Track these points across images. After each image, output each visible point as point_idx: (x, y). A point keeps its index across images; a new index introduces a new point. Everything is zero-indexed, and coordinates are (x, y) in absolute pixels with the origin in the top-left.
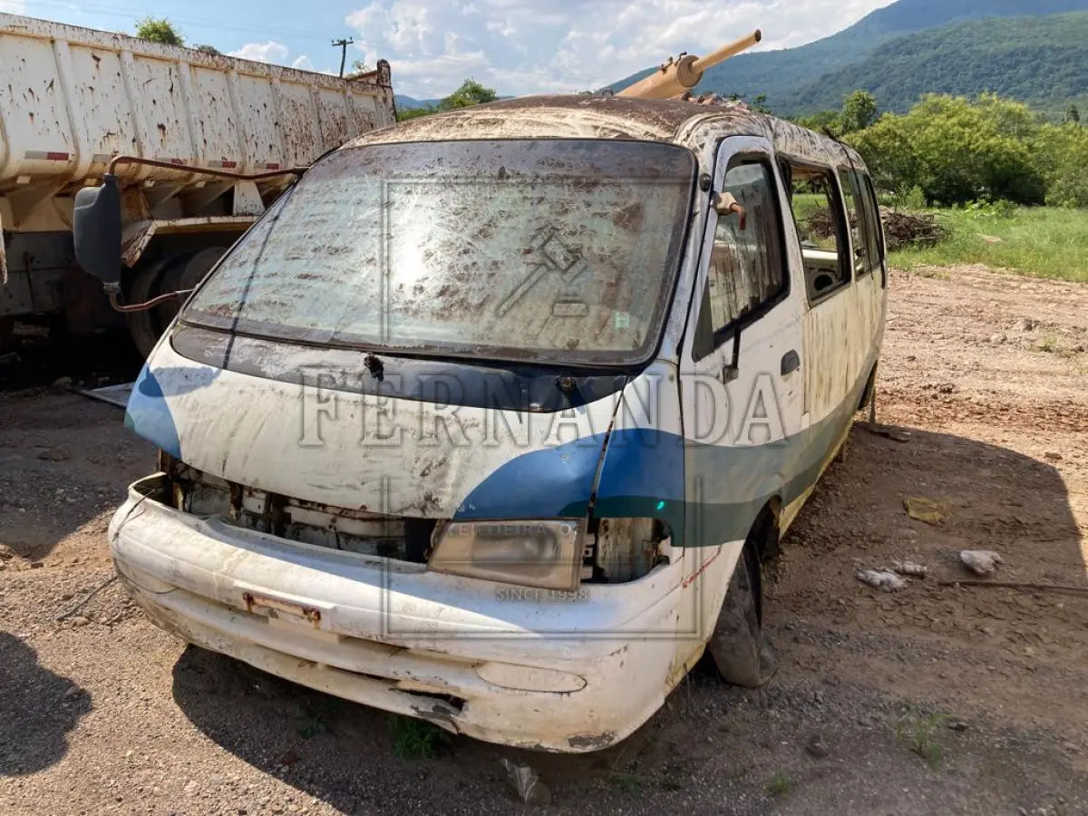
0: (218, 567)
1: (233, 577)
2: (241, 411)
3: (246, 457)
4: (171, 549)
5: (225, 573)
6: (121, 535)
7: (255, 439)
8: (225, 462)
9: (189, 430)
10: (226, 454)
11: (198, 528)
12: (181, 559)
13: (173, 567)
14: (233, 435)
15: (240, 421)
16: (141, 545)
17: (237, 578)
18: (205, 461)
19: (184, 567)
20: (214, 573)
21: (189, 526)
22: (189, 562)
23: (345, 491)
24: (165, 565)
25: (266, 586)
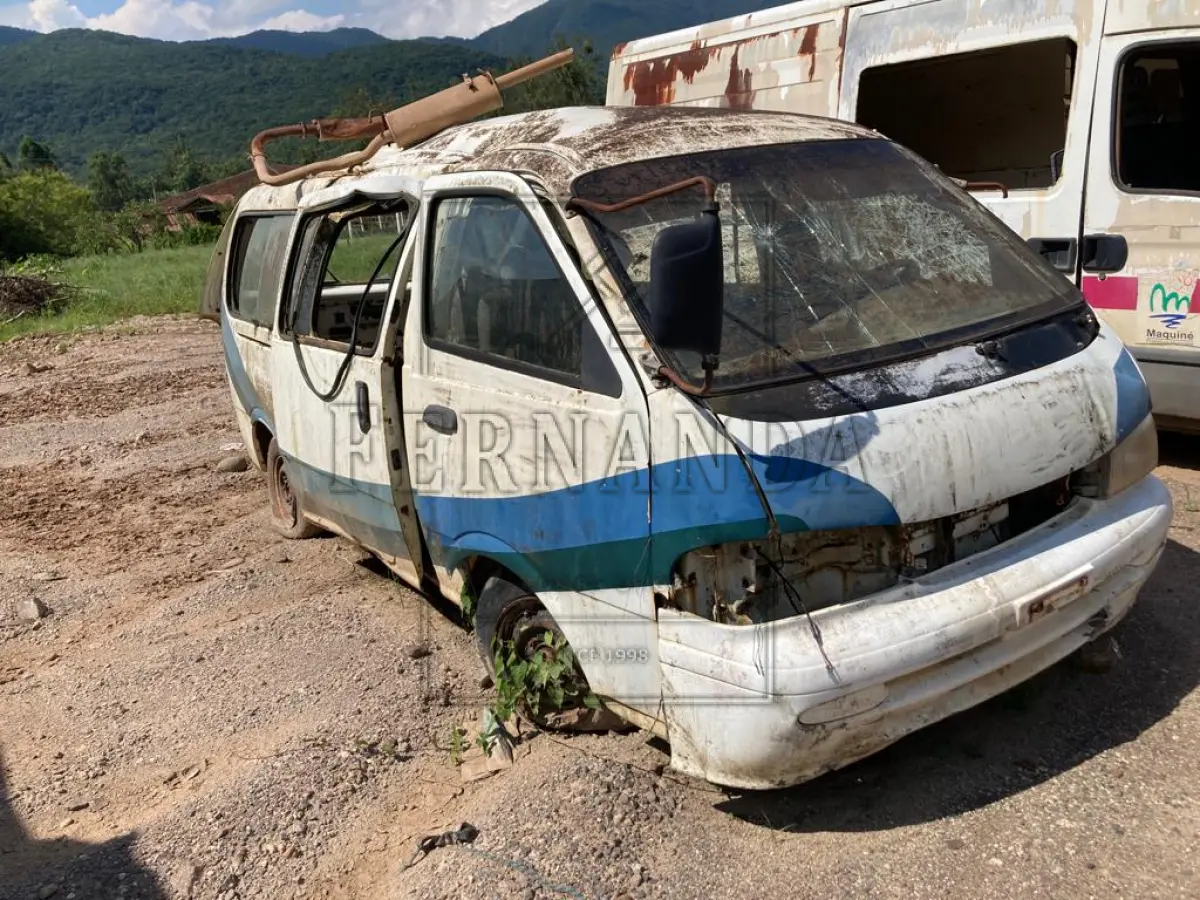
0: (989, 605)
1: (1008, 601)
2: (939, 438)
3: (973, 479)
4: (922, 626)
5: (999, 604)
6: (834, 664)
7: (971, 456)
8: (954, 495)
9: (898, 485)
10: (952, 486)
11: (910, 596)
12: (946, 625)
13: (943, 639)
14: (949, 463)
15: (947, 447)
16: (879, 651)
17: (1013, 599)
18: (932, 505)
19: (954, 630)
20: (990, 611)
21: (895, 601)
22: (955, 622)
23: (1057, 463)
24: (932, 644)
25: (1039, 587)
